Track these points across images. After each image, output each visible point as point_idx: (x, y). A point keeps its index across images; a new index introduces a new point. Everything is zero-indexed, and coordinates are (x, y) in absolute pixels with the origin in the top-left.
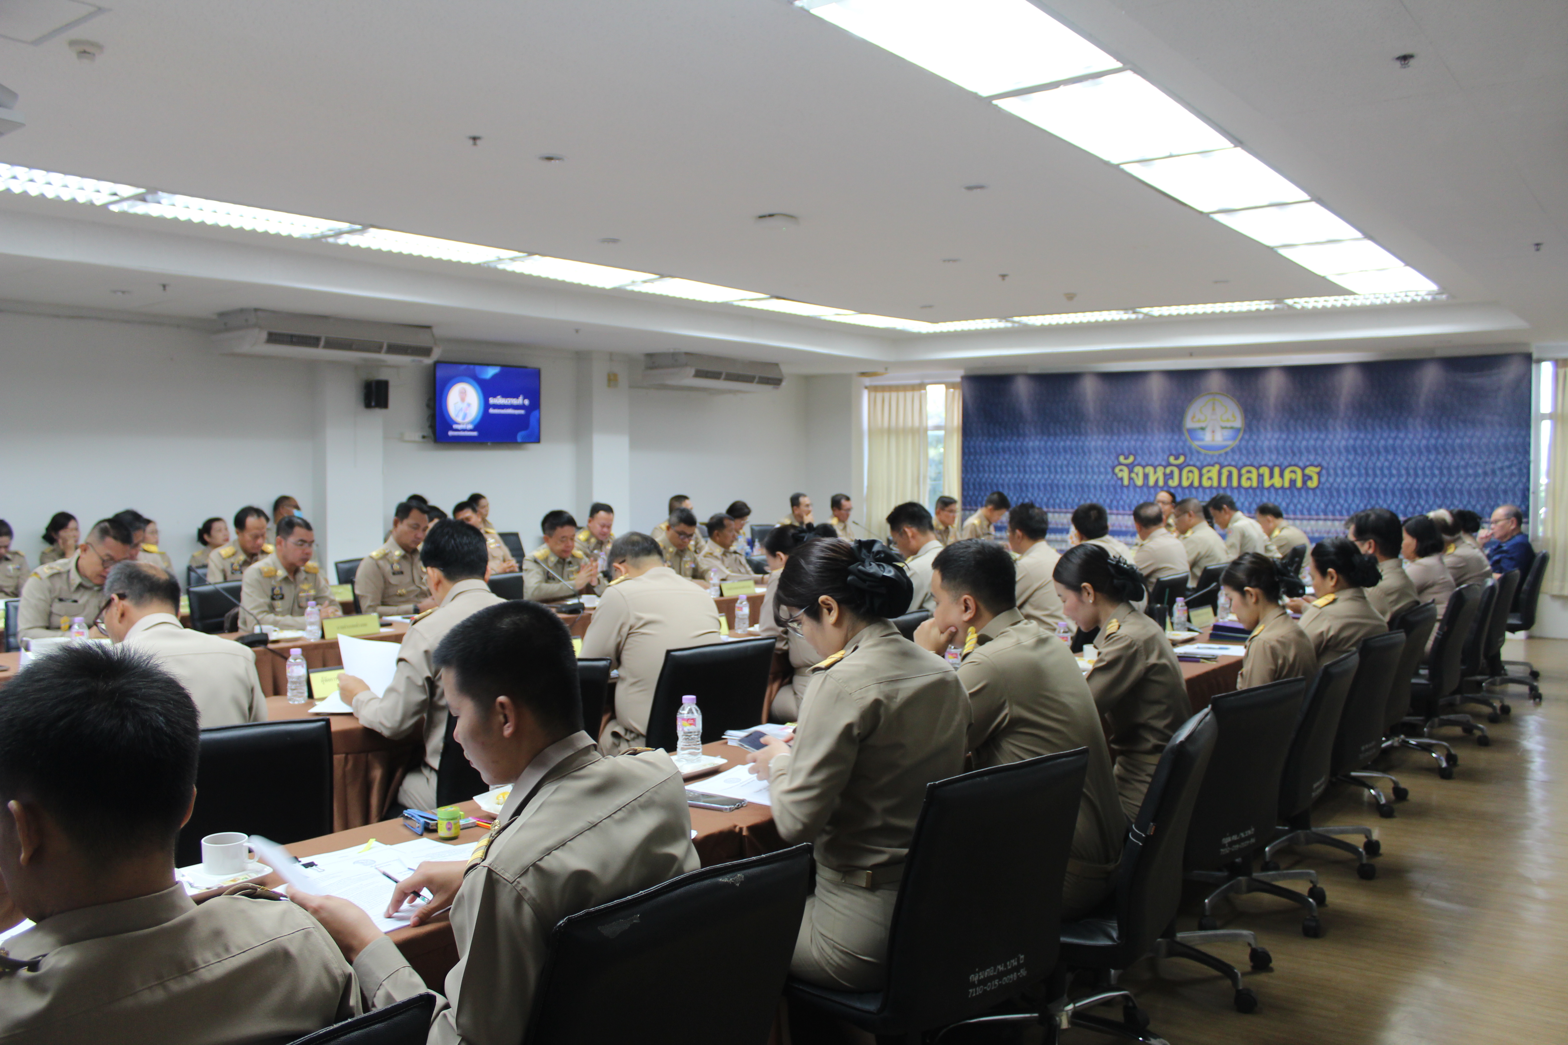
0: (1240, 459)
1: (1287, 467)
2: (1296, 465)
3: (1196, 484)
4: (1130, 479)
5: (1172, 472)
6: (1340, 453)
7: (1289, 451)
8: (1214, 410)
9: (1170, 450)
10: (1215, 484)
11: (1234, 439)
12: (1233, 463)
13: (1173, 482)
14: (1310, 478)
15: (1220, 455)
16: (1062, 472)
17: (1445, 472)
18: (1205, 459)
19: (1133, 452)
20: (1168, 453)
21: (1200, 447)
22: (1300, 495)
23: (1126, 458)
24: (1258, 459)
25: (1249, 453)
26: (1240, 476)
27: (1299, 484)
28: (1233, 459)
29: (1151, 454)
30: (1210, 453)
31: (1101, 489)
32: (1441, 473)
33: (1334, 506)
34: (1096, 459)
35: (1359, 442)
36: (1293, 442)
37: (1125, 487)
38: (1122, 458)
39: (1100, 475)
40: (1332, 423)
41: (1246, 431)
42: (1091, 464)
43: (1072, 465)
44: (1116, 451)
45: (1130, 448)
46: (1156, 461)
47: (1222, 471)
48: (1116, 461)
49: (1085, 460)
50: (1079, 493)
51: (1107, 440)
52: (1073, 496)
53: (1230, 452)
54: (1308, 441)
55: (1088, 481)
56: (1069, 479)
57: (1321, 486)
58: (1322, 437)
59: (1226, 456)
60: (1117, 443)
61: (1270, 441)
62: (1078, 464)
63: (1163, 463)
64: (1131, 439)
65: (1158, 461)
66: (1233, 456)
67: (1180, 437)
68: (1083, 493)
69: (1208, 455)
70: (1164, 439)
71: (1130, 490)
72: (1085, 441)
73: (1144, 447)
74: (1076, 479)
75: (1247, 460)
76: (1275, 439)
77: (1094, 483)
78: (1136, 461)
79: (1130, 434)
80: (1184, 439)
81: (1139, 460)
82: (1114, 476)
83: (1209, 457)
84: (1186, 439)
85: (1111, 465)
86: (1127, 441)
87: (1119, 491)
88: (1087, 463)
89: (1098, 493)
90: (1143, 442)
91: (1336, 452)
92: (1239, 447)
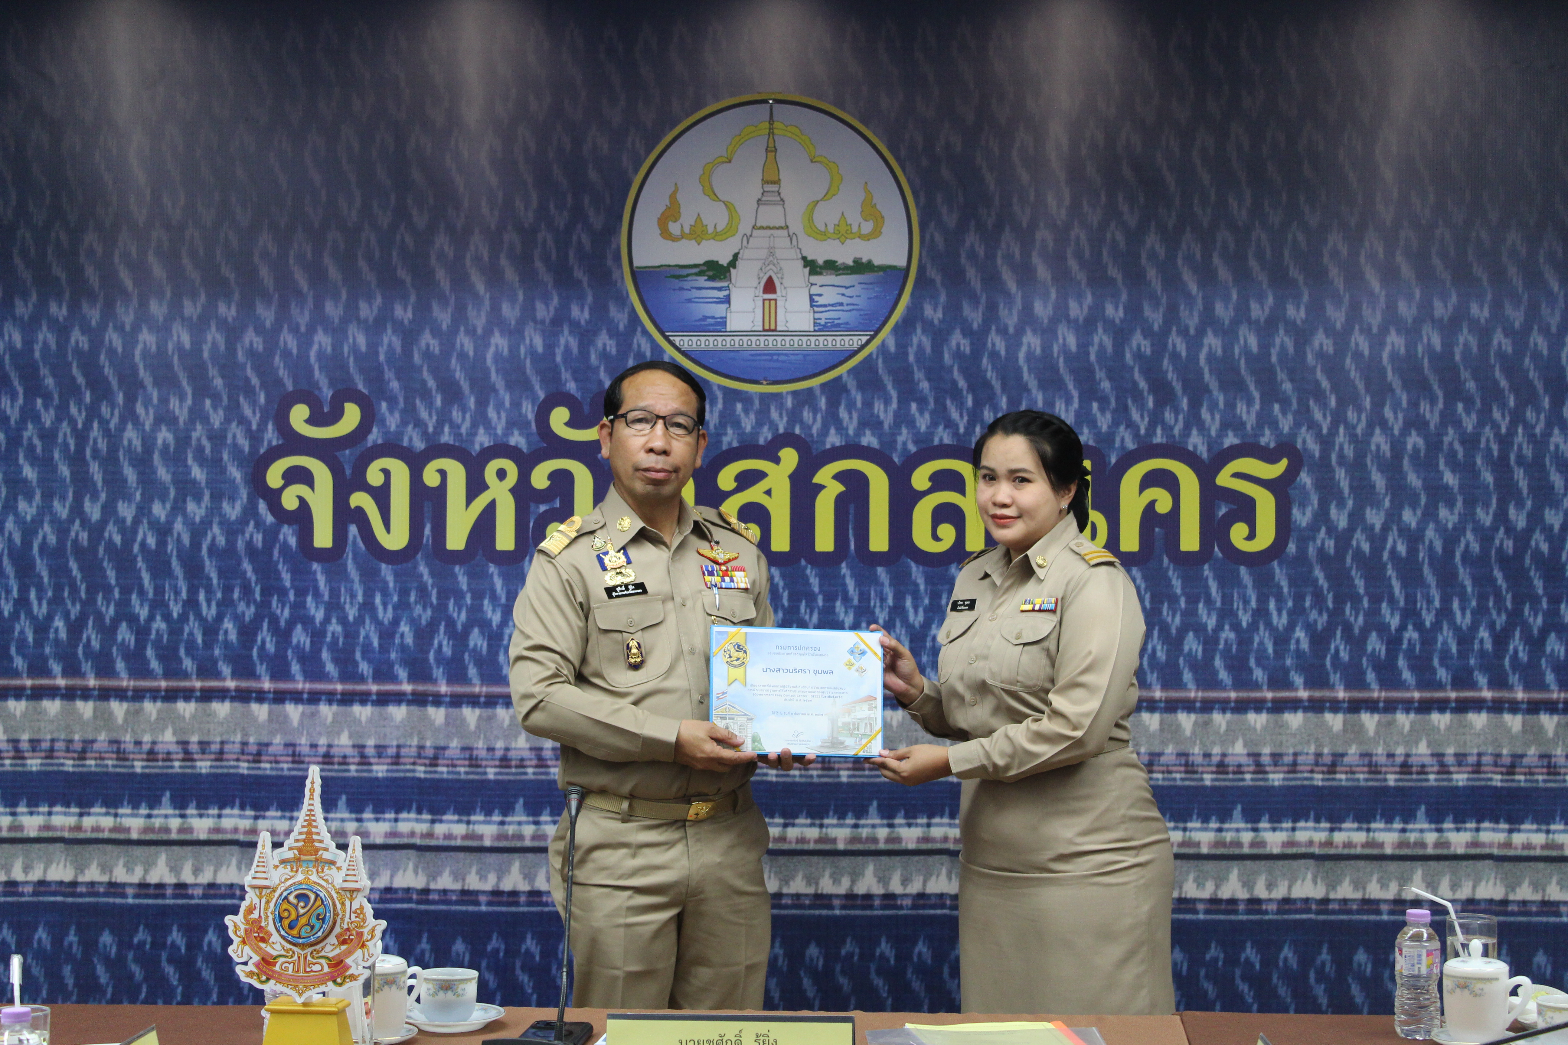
0: (903, 418)
1: (1129, 460)
4: (346, 516)
6: (1381, 391)
8: (771, 181)
9: (550, 375)
12: (869, 439)
15: (805, 398)
18: (728, 419)
19: (361, 382)
20: (539, 393)
25: (945, 390)
26: (903, 500)
27: (1190, 540)
28: (870, 422)
29: (452, 392)
31: (194, 570)
33: (1357, 643)
34: (165, 418)
35: (1466, 338)
36: (1159, 340)
37: (318, 561)
38: (299, 415)
39: (185, 501)
40: (1344, 250)
41: (932, 281)
42: (137, 443)
43: (31, 448)
44: (271, 382)
45: (344, 367)
46: (481, 431)
47: (818, 479)
48: (270, 426)
49: (104, 423)
50: (74, 589)
51: (223, 324)
52: (40, 610)
53: (852, 385)
54: (1229, 334)
55: (123, 531)
56: (20, 521)
57: (1292, 548)
58: (1296, 313)
59: (833, 404)
60: (271, 337)
61: (1048, 332)
62: (66, 445)
63: (517, 439)
64: (345, 321)
65: (489, 427)
66: (868, 405)
67: (600, 311)
68: (92, 591)
69: (745, 398)
70: (521, 323)
71: (343, 573)
72: (103, 327)
73: (417, 358)
74: (55, 521)
75: (934, 424)
76: (1073, 324)
77: (151, 541)
78: (375, 430)
79: (344, 296)
80: (621, 319)
81: (393, 422)
82: (262, 506)
83: (746, 411)
84: (634, 319)
85: (242, 451)
86: (326, 331)
87: (286, 578)
88: (113, 438)
89: (177, 593)
90: (409, 336)
91: (1361, 386)
92: (896, 364)
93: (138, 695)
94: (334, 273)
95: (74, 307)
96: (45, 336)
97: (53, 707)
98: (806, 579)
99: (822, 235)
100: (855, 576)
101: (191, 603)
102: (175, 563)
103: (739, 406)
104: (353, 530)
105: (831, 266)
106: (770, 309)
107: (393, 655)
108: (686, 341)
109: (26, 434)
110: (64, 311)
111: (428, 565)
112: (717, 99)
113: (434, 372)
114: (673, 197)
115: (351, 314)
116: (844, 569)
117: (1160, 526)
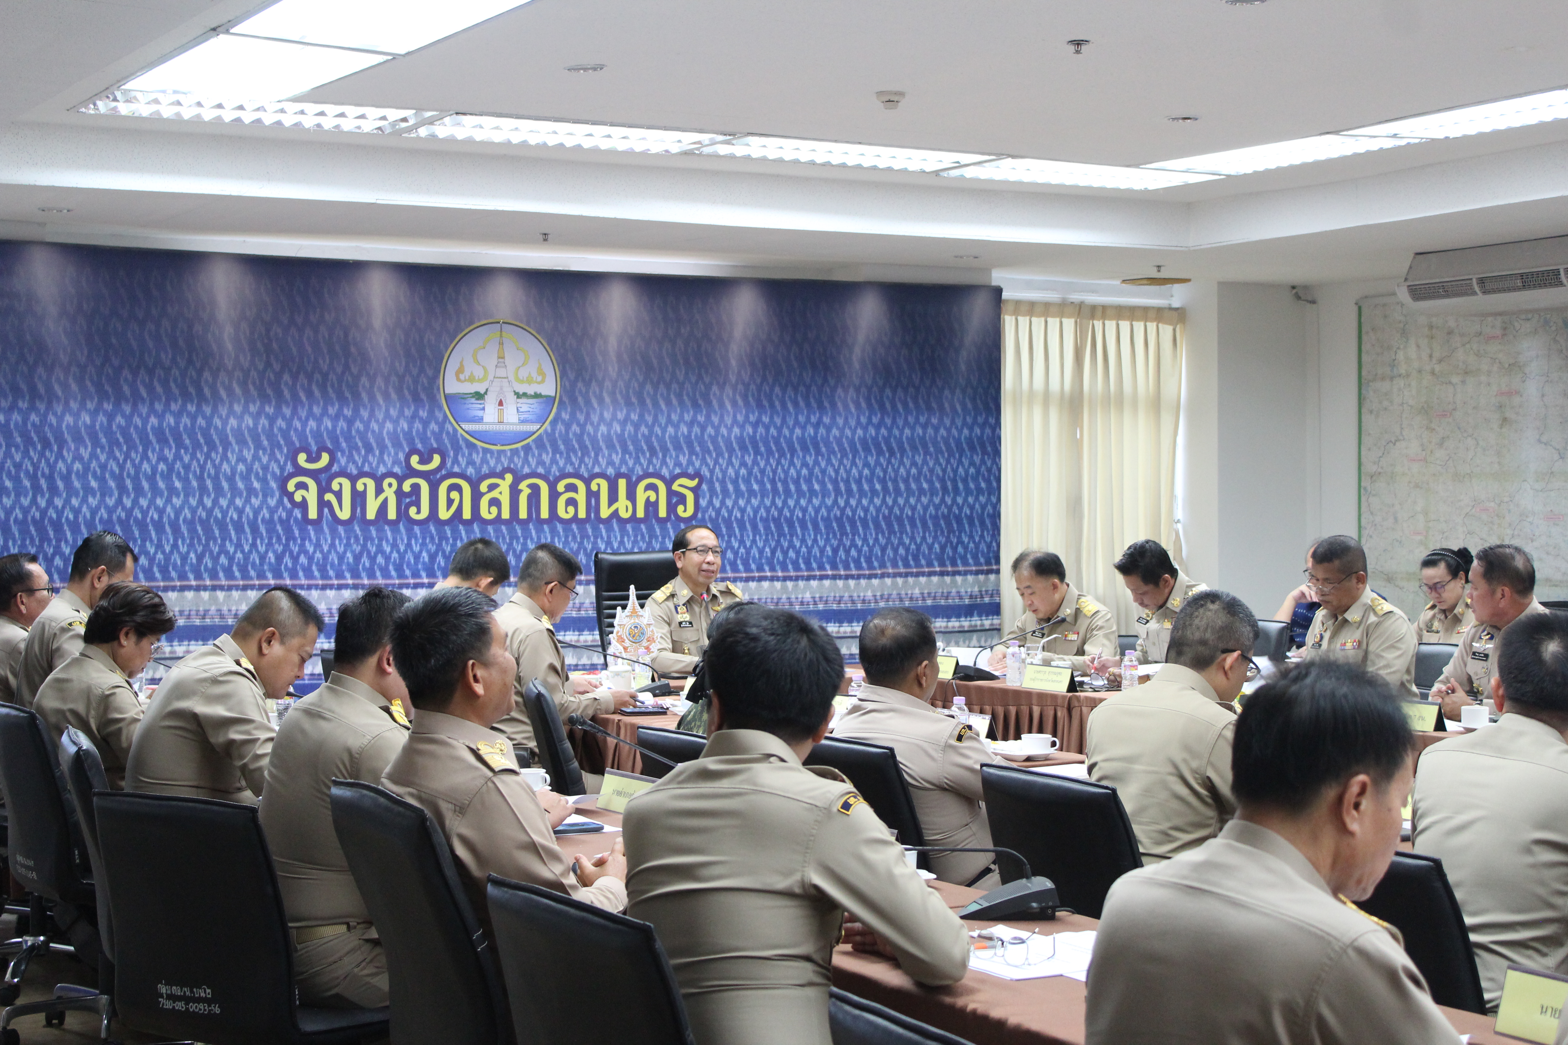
0: (554, 461)
1: (640, 479)
2: (656, 475)
3: (467, 514)
4: (322, 504)
5: (416, 488)
6: (731, 451)
8: (501, 357)
9: (411, 441)
10: (506, 514)
12: (541, 470)
13: (419, 510)
14: (682, 498)
15: (515, 452)
16: (156, 491)
17: (890, 486)
18: (484, 461)
19: (329, 443)
20: (407, 448)
22: (664, 535)
23: (313, 458)
24: (589, 461)
25: (570, 449)
26: (554, 496)
27: (663, 513)
28: (541, 463)
29: (369, 449)
31: (255, 530)
32: (885, 489)
34: (241, 459)
35: (761, 430)
36: (651, 429)
37: (311, 524)
38: (302, 458)
39: (250, 498)
40: (718, 393)
41: (565, 403)
42: (228, 471)
43: (179, 473)
44: (289, 442)
45: (321, 436)
46: (381, 466)
47: (520, 487)
48: (289, 463)
49: (213, 461)
50: (199, 540)
51: (267, 416)
52: (184, 549)
53: (534, 446)
54: (676, 427)
55: (222, 512)
56: (173, 507)
57: (700, 515)
58: (701, 418)
59: (526, 455)
60: (289, 423)
61: (609, 425)
62: (195, 472)
63: (397, 470)
64: (322, 415)
65: (385, 464)
66: (540, 455)
67: (431, 412)
68: (207, 540)
69: (491, 452)
70: (398, 417)
71: (322, 530)
72: (212, 416)
73: (354, 432)
74: (190, 508)
75: (566, 464)
76: (619, 421)
77: (235, 517)
78: (335, 465)
79: (322, 403)
80: (440, 417)
81: (343, 461)
82: (286, 500)
83: (491, 457)
84: (446, 416)
85: (276, 475)
86: (313, 420)
87: (297, 533)
88: (217, 468)
89: (247, 540)
90: (350, 422)
91: (724, 449)
92: (551, 436)
93: (230, 588)
94: (317, 393)
95: (199, 406)
96: (185, 420)
97: (190, 595)
98: (516, 530)
99: (521, 381)
100: (536, 529)
101: (254, 545)
102: (246, 526)
103: (489, 455)
104: (326, 510)
105: (525, 395)
106: (501, 413)
107: (344, 567)
109: (176, 466)
110: (194, 409)
111: (359, 526)
112: (479, 320)
113: (361, 439)
114: (461, 363)
115: (325, 412)
116: (531, 526)
117: (652, 506)
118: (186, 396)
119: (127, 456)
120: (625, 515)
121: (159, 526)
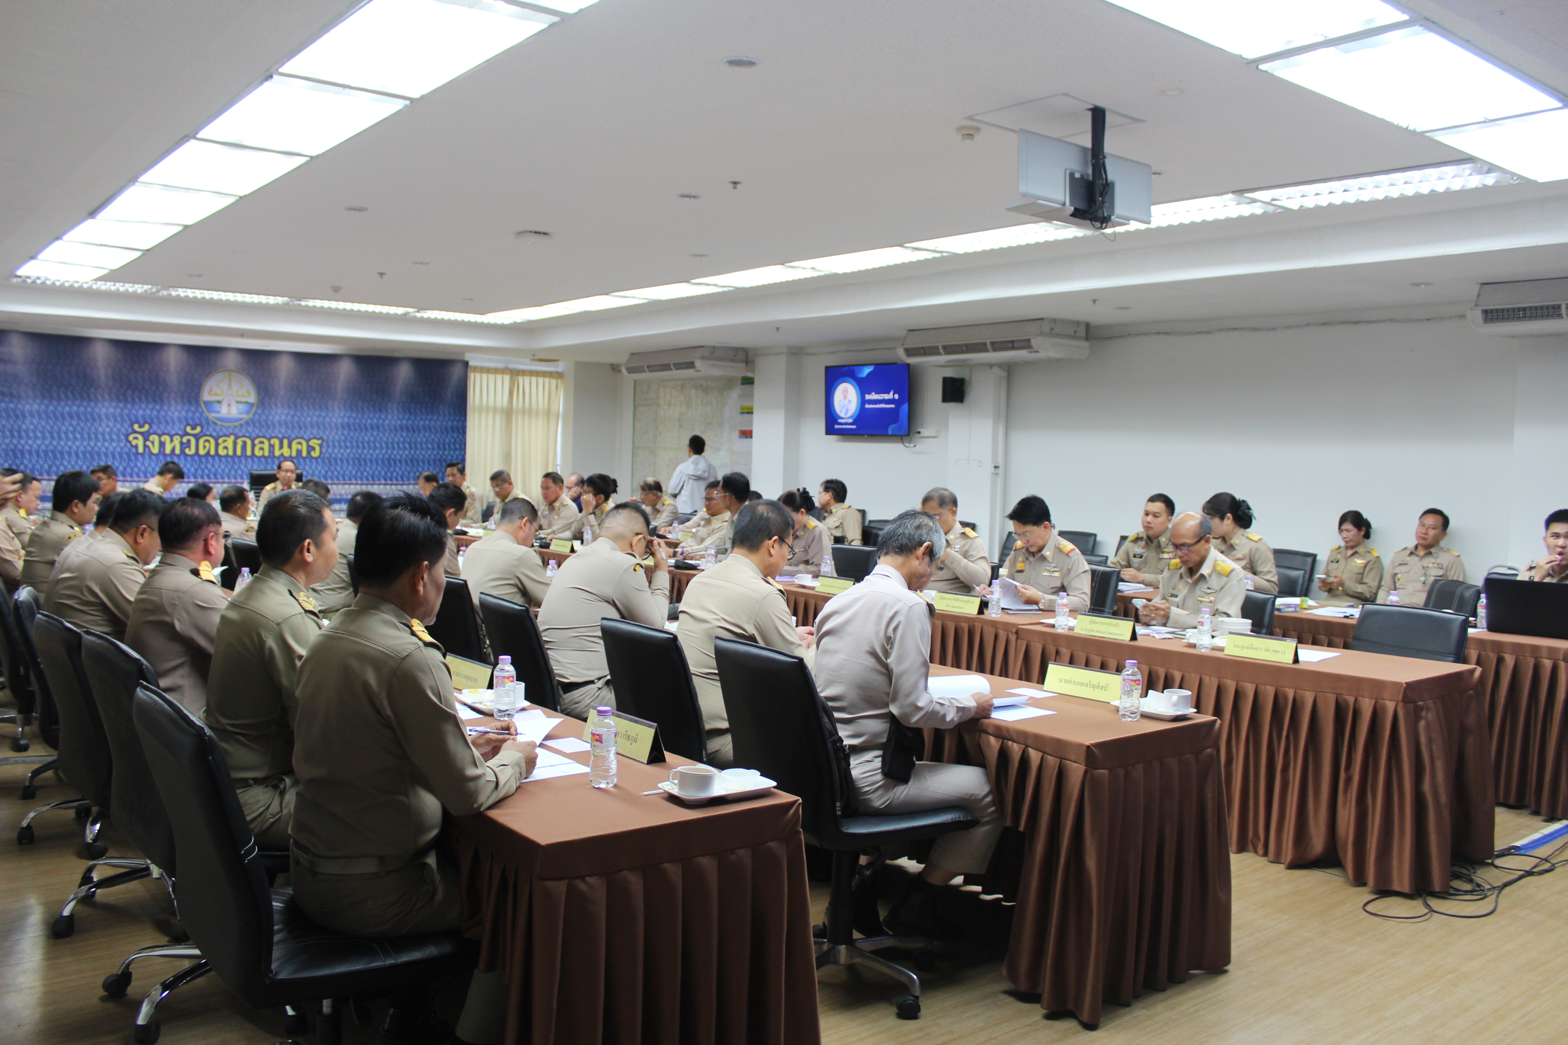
0: (254, 431)
1: (294, 439)
2: (302, 438)
3: (213, 452)
4: (145, 446)
5: (189, 441)
6: (337, 429)
7: (296, 425)
8: (230, 385)
9: (187, 420)
10: (231, 453)
11: (248, 413)
12: (247, 434)
13: (190, 450)
14: (314, 449)
15: (235, 427)
16: (68, 439)
17: (413, 446)
18: (221, 430)
19: (148, 420)
20: (185, 423)
21: (216, 418)
22: (305, 463)
23: (141, 426)
24: (270, 431)
25: (261, 426)
26: (253, 446)
27: (304, 454)
28: (247, 431)
29: (167, 423)
30: (226, 424)
32: (411, 448)
33: (333, 473)
34: (108, 426)
35: (352, 420)
36: (299, 418)
37: (139, 455)
38: (136, 426)
39: (112, 443)
40: (332, 404)
41: (259, 406)
42: (102, 431)
43: (79, 431)
44: (130, 420)
45: (145, 417)
46: (173, 431)
47: (238, 442)
48: (130, 428)
49: (95, 427)
50: (88, 460)
51: (120, 408)
53: (244, 424)
54: (312, 418)
55: (98, 448)
56: (76, 445)
58: (323, 414)
59: (241, 427)
62: (86, 431)
63: (180, 432)
64: (146, 408)
66: (247, 428)
67: (197, 408)
69: (224, 426)
70: (181, 410)
71: (145, 457)
72: (94, 407)
73: (160, 416)
74: (84, 446)
75: (259, 432)
76: (285, 415)
77: (105, 450)
79: (145, 403)
80: (200, 410)
81: (155, 428)
82: (128, 444)
83: (224, 428)
84: (203, 411)
85: (124, 433)
86: (142, 410)
87: (133, 458)
88: (97, 430)
90: (159, 412)
91: (334, 428)
92: (253, 421)
95: (88, 403)
96: (82, 409)
98: (235, 460)
102: (109, 455)
104: (147, 449)
105: (241, 402)
106: (229, 410)
108: (214, 415)
109: (78, 428)
110: (86, 404)
112: (219, 369)
116: (242, 458)
117: (299, 452)
118: (82, 398)
119: (55, 423)
120: (287, 454)
121: (69, 454)
